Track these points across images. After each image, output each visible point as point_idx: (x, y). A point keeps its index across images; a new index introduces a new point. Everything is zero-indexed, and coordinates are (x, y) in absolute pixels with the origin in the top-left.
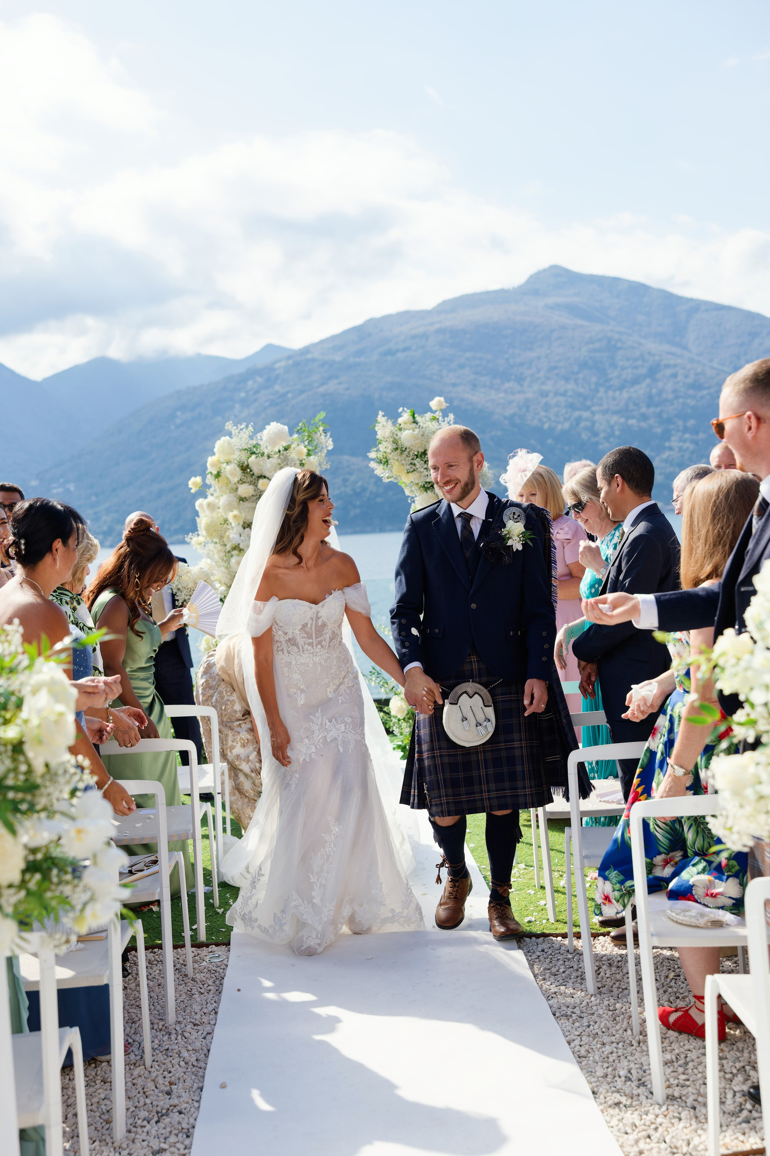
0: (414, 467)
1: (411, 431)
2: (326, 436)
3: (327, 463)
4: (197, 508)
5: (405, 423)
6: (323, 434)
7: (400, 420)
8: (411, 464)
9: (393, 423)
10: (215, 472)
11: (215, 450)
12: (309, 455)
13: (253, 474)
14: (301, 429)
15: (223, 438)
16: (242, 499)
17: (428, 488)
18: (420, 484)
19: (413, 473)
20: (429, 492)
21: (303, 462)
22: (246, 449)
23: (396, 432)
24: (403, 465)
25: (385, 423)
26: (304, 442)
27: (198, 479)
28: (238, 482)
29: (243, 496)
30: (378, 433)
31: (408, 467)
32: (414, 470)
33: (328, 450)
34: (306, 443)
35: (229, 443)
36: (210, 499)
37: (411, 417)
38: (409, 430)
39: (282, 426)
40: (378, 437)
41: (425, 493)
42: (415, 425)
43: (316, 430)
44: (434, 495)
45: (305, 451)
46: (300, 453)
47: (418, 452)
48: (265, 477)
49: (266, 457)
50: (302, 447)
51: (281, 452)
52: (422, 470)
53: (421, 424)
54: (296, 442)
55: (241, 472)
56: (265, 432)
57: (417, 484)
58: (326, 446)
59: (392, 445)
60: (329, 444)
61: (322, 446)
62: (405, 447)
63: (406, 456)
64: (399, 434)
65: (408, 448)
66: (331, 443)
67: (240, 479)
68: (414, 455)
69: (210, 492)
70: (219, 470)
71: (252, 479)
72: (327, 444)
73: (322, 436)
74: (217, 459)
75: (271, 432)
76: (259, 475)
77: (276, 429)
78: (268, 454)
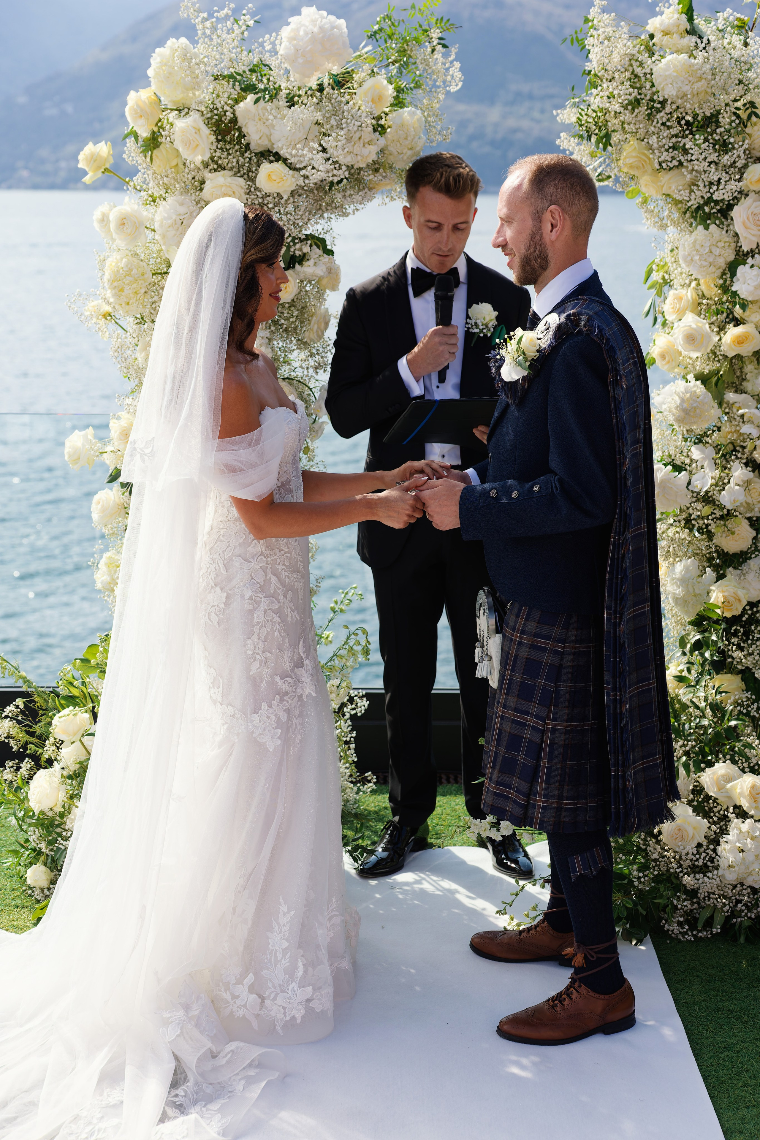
0: (682, 159)
1: (684, 56)
2: (446, 56)
4: (96, 226)
5: (666, 33)
6: (439, 47)
7: (654, 24)
8: (674, 148)
10: (144, 133)
11: (150, 72)
12: (398, 103)
13: (248, 144)
14: (381, 30)
15: (171, 42)
17: (711, 217)
18: (689, 204)
19: (675, 172)
20: (713, 227)
21: (382, 122)
22: (231, 76)
23: (640, 57)
24: (650, 147)
25: (609, 30)
26: (388, 65)
27: (103, 149)
28: (206, 165)
30: (591, 56)
31: (665, 156)
32: (681, 166)
33: (448, 93)
34: (394, 69)
35: (186, 57)
36: (129, 206)
37: (684, 17)
38: (679, 51)
39: (332, 18)
41: (701, 228)
42: (694, 39)
43: (423, 38)
45: (390, 90)
46: (378, 99)
47: (695, 116)
48: (278, 157)
49: (283, 102)
50: (382, 80)
51: (327, 90)
53: (712, 38)
54: (366, 67)
55: (213, 138)
56: (286, 32)
58: (444, 82)
59: (628, 92)
60: (452, 76)
61: (435, 81)
62: (661, 99)
63: (663, 124)
64: (650, 62)
65: (672, 103)
66: (458, 75)
67: (212, 158)
68: (688, 123)
69: (131, 183)
70: (156, 129)
71: (241, 160)
72: (449, 78)
73: (438, 56)
74: (153, 97)
75: (302, 33)
76: (261, 150)
77: (315, 26)
78: (290, 94)
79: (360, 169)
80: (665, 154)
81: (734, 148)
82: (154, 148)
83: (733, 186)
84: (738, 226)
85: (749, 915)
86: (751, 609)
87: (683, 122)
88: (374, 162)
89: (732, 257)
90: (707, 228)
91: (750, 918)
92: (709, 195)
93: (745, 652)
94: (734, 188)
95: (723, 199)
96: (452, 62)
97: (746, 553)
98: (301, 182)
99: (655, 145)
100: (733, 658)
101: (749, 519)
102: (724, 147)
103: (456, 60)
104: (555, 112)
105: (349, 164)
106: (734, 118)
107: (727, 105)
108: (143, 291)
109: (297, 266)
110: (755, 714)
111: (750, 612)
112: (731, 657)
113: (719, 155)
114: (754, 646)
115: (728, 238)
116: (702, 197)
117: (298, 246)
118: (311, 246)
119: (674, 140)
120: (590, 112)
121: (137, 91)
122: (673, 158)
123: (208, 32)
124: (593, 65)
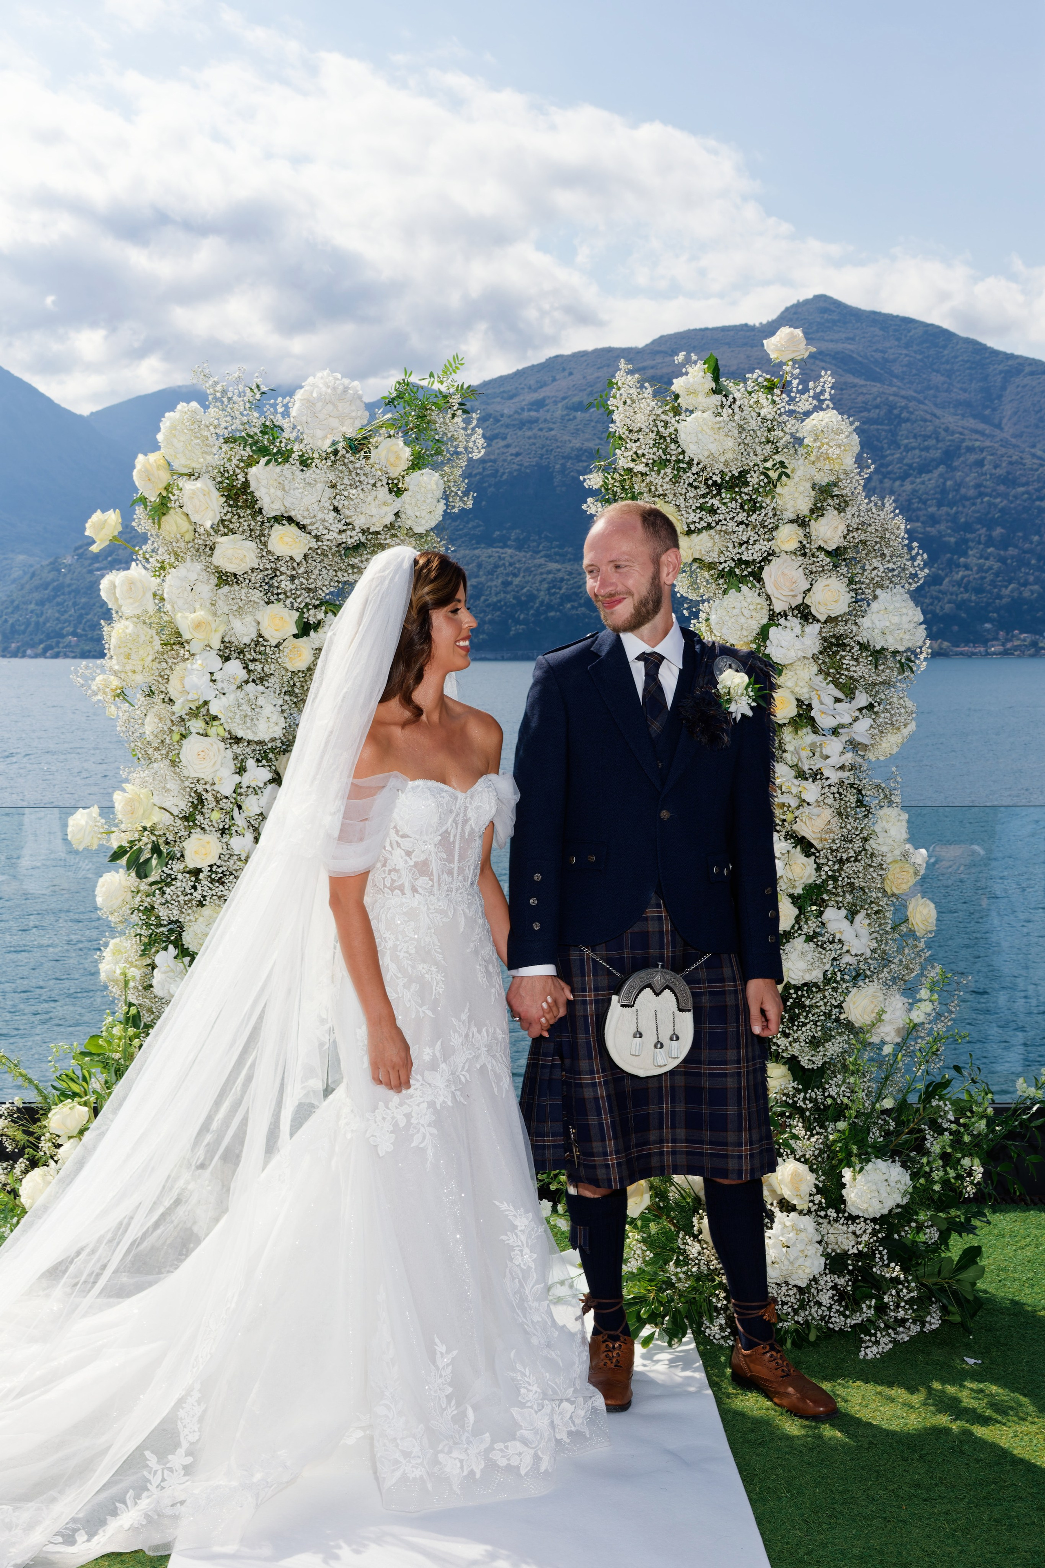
0: (710, 519)
1: (710, 416)
2: (467, 421)
3: (466, 493)
4: (103, 595)
5: (691, 393)
6: (460, 412)
7: (678, 384)
8: (701, 508)
9: (655, 395)
10: (153, 498)
11: (160, 436)
12: (416, 466)
13: (261, 509)
14: (400, 396)
15: (182, 406)
16: (225, 578)
17: (742, 580)
19: (705, 534)
20: (744, 588)
21: (399, 484)
22: (242, 439)
23: (663, 417)
25: (633, 390)
26: (406, 430)
27: (111, 517)
28: (216, 529)
29: (230, 567)
30: (615, 417)
31: (692, 517)
32: (709, 527)
34: (412, 434)
35: (195, 421)
36: (136, 571)
37: (710, 377)
38: (705, 410)
39: (348, 382)
40: (612, 428)
41: (732, 591)
42: (720, 397)
43: (443, 404)
44: (759, 600)
45: (406, 453)
46: (394, 459)
47: (723, 476)
48: (290, 520)
49: (295, 465)
50: (399, 443)
52: (732, 525)
53: (738, 397)
54: (385, 431)
55: (225, 501)
56: (299, 395)
57: (711, 566)
58: (466, 448)
59: (651, 451)
60: (474, 442)
61: (456, 447)
62: (687, 459)
63: (690, 485)
64: (673, 420)
65: (698, 464)
66: (482, 441)
67: (222, 521)
68: (715, 482)
69: (141, 552)
70: (164, 494)
71: (253, 523)
72: (471, 444)
73: (458, 420)
74: (162, 462)
75: (315, 395)
76: (273, 514)
77: (328, 387)
78: (302, 456)
79: (377, 533)
80: (693, 514)
81: (761, 507)
82: (164, 514)
83: (764, 546)
84: (770, 587)
85: (796, 1318)
86: (796, 993)
87: (710, 482)
88: (392, 526)
89: (765, 621)
90: (739, 590)
91: (797, 1322)
92: (738, 556)
93: (790, 1039)
94: (764, 548)
95: (754, 560)
96: (473, 429)
97: (790, 932)
98: (314, 544)
99: (682, 506)
100: (778, 1046)
101: (791, 896)
102: (755, 507)
103: (477, 426)
104: (581, 478)
105: (365, 527)
106: (762, 477)
107: (756, 465)
108: (151, 658)
109: (312, 633)
110: (802, 1104)
111: (794, 996)
112: (775, 1044)
113: (749, 516)
114: (799, 1032)
115: (762, 601)
116: (733, 560)
117: (312, 612)
118: (326, 613)
119: (702, 501)
120: (616, 476)
121: (146, 455)
122: (701, 519)
123: (218, 395)
124: (618, 427)
